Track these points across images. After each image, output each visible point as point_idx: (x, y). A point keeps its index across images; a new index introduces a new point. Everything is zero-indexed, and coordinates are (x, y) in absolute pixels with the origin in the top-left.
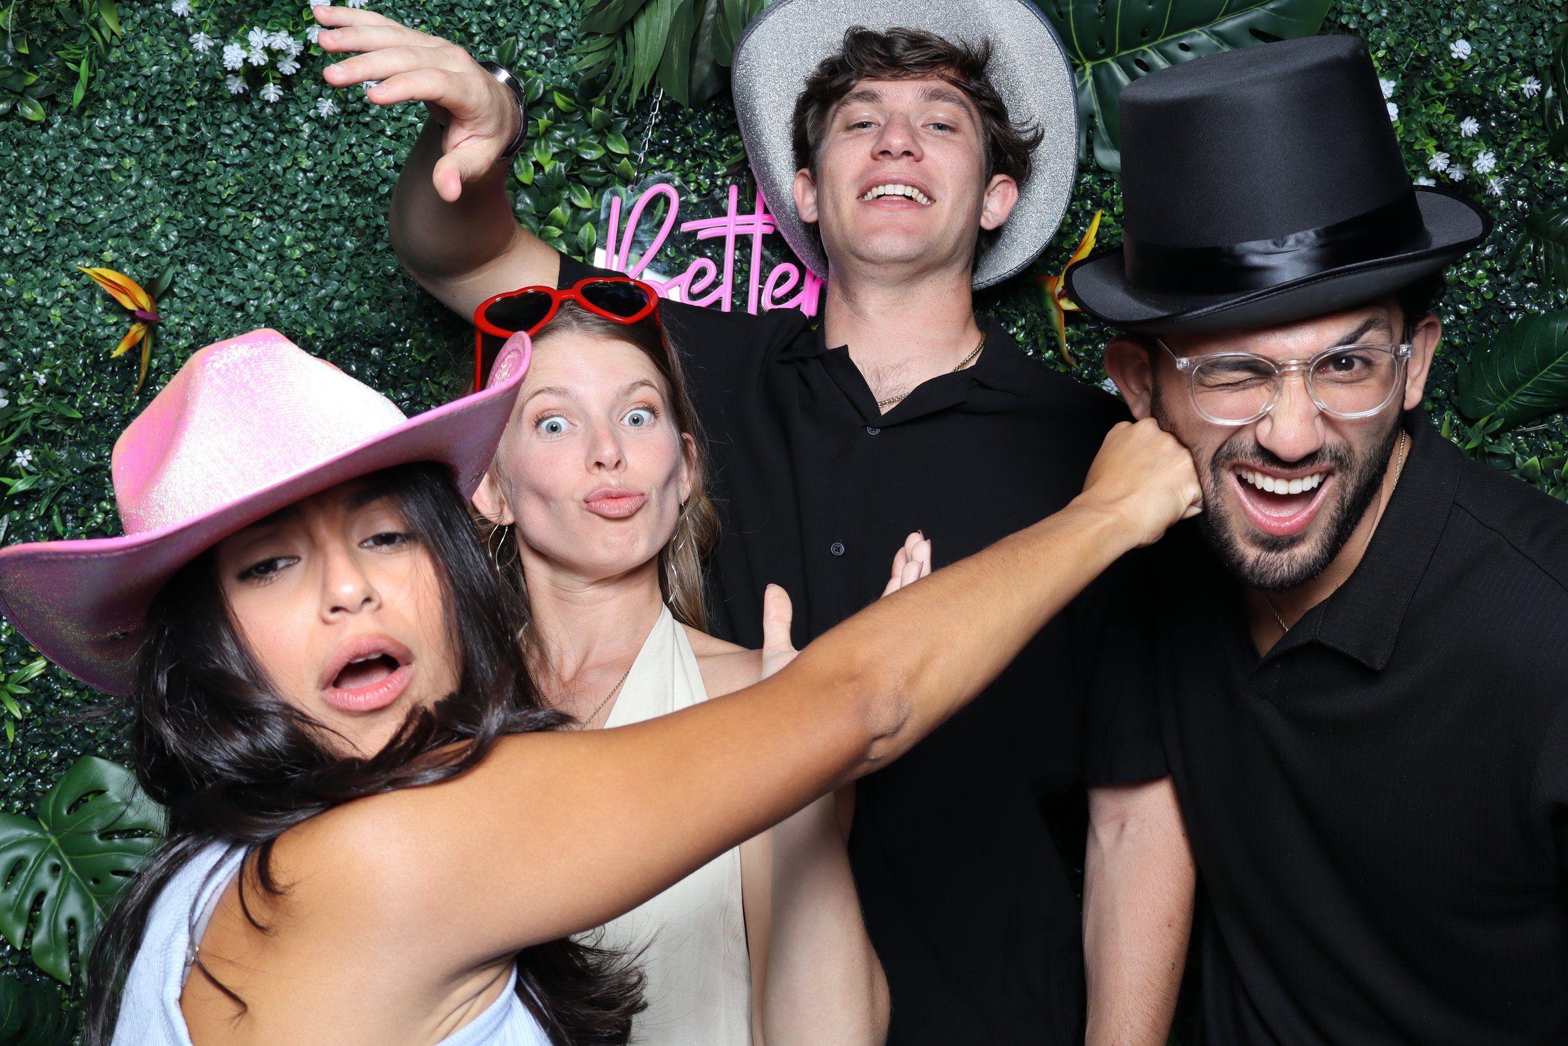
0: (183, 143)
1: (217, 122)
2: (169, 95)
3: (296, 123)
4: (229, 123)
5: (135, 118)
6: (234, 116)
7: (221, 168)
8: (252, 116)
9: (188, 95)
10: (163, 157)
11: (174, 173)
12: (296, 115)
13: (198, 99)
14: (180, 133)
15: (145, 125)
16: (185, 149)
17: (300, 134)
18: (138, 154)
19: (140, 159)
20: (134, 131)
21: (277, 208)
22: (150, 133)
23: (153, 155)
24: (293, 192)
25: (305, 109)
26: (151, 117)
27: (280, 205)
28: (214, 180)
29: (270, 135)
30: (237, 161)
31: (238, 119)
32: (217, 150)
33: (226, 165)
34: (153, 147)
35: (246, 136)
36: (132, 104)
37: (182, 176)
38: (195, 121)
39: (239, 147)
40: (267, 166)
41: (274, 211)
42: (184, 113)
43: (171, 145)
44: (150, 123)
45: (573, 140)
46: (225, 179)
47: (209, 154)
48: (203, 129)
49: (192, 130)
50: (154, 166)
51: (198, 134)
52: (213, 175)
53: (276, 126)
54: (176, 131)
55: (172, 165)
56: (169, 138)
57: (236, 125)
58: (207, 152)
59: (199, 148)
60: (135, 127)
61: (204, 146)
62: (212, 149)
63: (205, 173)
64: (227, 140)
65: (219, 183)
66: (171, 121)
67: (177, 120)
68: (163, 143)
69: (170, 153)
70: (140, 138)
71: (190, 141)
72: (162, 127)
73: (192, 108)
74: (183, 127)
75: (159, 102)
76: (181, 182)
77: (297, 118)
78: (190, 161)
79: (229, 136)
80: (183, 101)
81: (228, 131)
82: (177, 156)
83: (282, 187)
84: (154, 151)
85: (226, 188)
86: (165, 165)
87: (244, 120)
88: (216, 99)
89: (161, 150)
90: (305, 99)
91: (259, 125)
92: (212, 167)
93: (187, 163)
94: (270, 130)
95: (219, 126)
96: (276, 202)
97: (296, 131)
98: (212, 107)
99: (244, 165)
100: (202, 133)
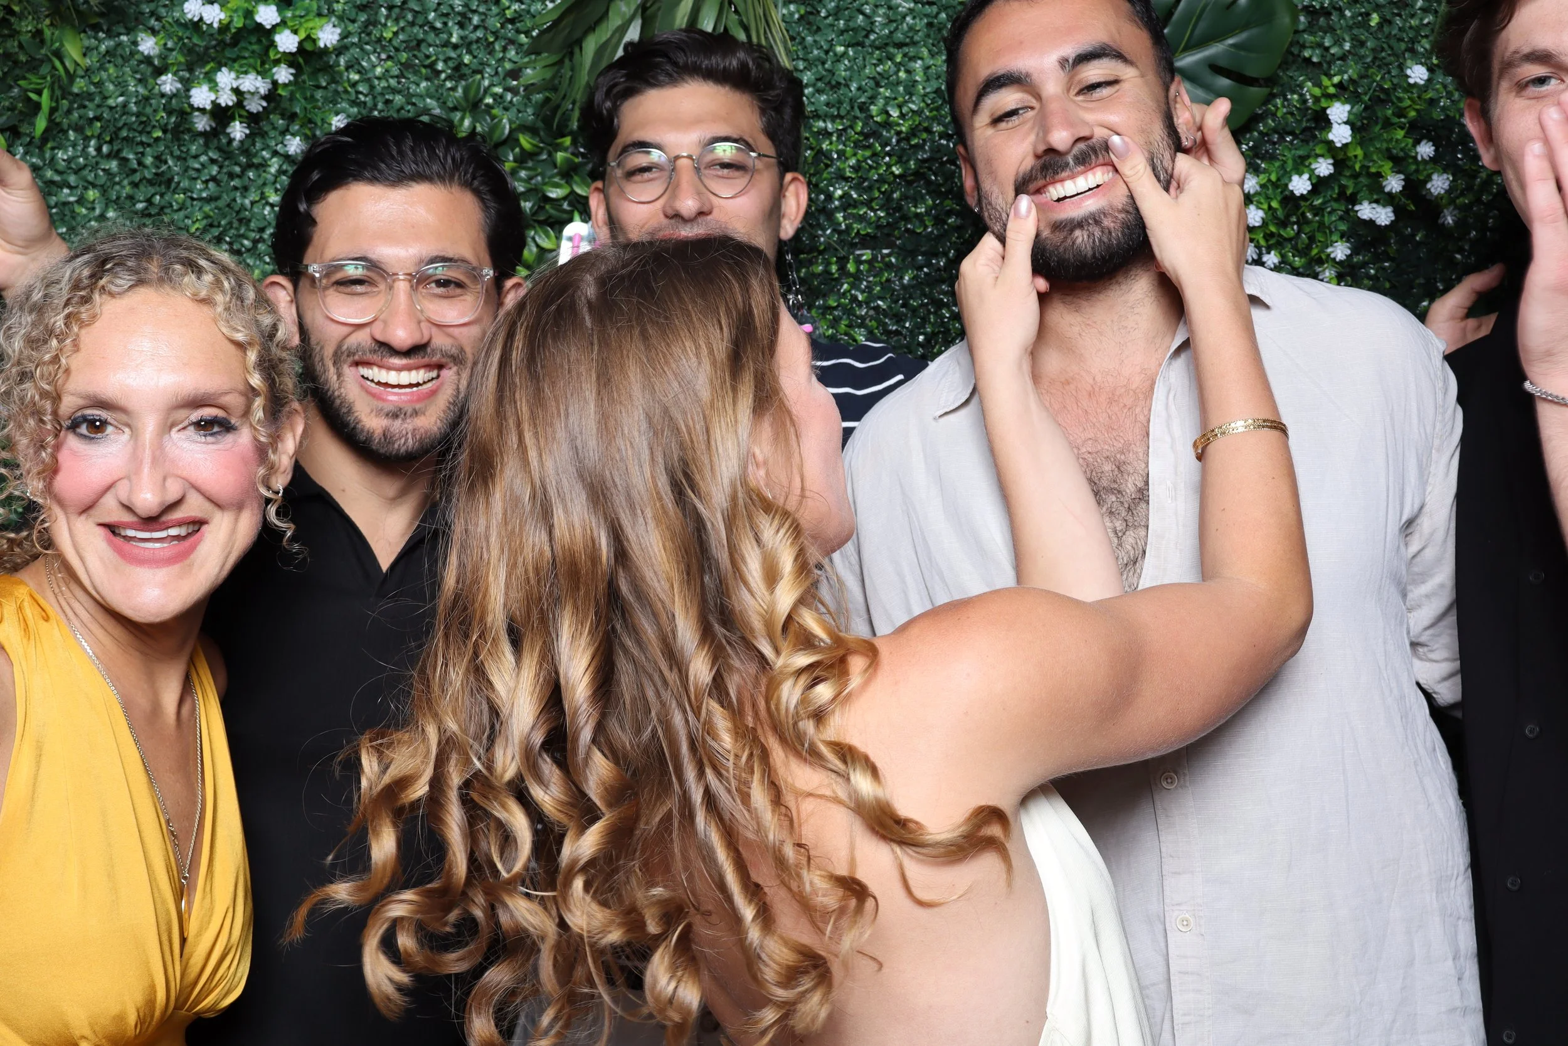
0: (148, 175)
1: (184, 155)
2: (135, 126)
3: (263, 158)
4: (196, 157)
5: (99, 149)
6: (202, 150)
7: (189, 202)
8: (219, 149)
9: (154, 127)
10: (128, 190)
11: (140, 206)
12: (263, 149)
13: (165, 131)
14: (145, 167)
15: (109, 156)
16: (151, 183)
17: (268, 169)
18: (102, 186)
19: (104, 191)
20: (97, 163)
21: (246, 242)
22: (114, 165)
23: (117, 187)
24: (261, 226)
25: (273, 143)
26: (115, 148)
27: (247, 239)
28: (182, 214)
29: (237, 169)
30: (204, 195)
31: (205, 153)
32: (185, 184)
33: (193, 199)
34: (117, 179)
35: (214, 170)
36: (96, 134)
37: (146, 208)
38: (162, 153)
39: (206, 182)
40: (234, 200)
41: (242, 245)
42: (149, 145)
43: (137, 177)
44: (113, 155)
45: (539, 178)
46: (192, 213)
47: (176, 188)
48: (170, 162)
49: (158, 163)
50: (118, 198)
51: (164, 168)
52: (180, 209)
53: (243, 160)
54: (140, 163)
55: (137, 197)
56: (134, 171)
57: (203, 158)
58: (173, 185)
59: (164, 181)
60: (98, 159)
61: (170, 180)
62: (178, 183)
63: (171, 206)
64: (194, 174)
65: (187, 217)
66: (137, 154)
67: (143, 154)
68: (128, 176)
69: (135, 185)
70: (104, 170)
71: (156, 174)
72: (126, 160)
73: (157, 139)
74: (149, 160)
75: (124, 133)
76: (145, 214)
77: (264, 153)
78: (156, 194)
79: (198, 170)
80: (149, 133)
81: (197, 166)
82: (142, 188)
83: (249, 221)
84: (118, 183)
85: (194, 223)
86: (130, 197)
87: (211, 154)
88: (183, 132)
89: (125, 182)
90: (272, 134)
91: (225, 159)
92: (180, 201)
93: (153, 195)
94: (236, 164)
95: (185, 159)
96: (244, 236)
97: (263, 165)
98: (178, 140)
99: (210, 200)
100: (169, 167)
